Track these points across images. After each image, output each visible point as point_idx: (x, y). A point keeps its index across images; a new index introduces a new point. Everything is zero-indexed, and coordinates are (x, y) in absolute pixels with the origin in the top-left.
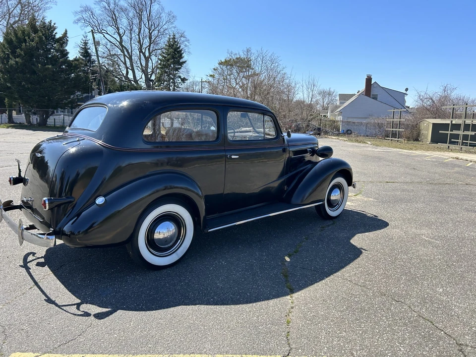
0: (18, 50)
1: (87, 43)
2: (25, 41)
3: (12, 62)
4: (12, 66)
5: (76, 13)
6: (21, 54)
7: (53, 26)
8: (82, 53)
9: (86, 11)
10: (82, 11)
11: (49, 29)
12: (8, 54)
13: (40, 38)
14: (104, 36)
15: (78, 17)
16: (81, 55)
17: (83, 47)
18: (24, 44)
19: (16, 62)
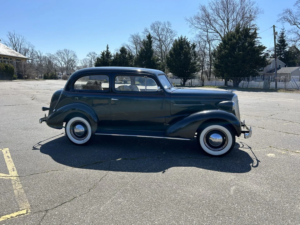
0: (227, 46)
1: (284, 33)
2: (231, 40)
3: (223, 52)
4: (223, 54)
5: (279, 15)
6: (228, 48)
7: (249, 28)
8: (279, 40)
9: (286, 12)
10: (284, 13)
11: (247, 30)
12: (222, 49)
13: (239, 37)
14: (297, 26)
15: (280, 18)
16: (278, 42)
17: (281, 36)
18: (230, 42)
19: (225, 52)
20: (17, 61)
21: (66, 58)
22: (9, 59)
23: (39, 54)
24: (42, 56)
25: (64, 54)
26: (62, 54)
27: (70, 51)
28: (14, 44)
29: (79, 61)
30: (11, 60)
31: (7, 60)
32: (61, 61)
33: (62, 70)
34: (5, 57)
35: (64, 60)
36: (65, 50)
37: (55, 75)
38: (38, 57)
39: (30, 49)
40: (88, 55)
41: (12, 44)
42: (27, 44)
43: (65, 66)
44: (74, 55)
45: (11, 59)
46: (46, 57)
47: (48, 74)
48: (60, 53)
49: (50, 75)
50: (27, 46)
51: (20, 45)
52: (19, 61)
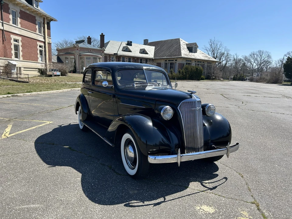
20: (208, 64)
21: (259, 59)
22: (202, 62)
23: (235, 57)
24: (238, 59)
25: (257, 55)
26: (255, 56)
27: (264, 52)
28: (213, 49)
29: (274, 62)
30: (203, 64)
31: (201, 63)
32: (253, 63)
33: (253, 71)
34: (199, 61)
35: (256, 62)
36: (260, 52)
37: (243, 76)
38: (234, 59)
39: (226, 53)
40: (285, 55)
41: (212, 49)
42: (223, 49)
43: (257, 67)
44: (269, 56)
45: (203, 62)
46: (241, 59)
47: (237, 75)
48: (254, 54)
49: (239, 76)
50: (223, 50)
51: (217, 50)
52: (209, 64)
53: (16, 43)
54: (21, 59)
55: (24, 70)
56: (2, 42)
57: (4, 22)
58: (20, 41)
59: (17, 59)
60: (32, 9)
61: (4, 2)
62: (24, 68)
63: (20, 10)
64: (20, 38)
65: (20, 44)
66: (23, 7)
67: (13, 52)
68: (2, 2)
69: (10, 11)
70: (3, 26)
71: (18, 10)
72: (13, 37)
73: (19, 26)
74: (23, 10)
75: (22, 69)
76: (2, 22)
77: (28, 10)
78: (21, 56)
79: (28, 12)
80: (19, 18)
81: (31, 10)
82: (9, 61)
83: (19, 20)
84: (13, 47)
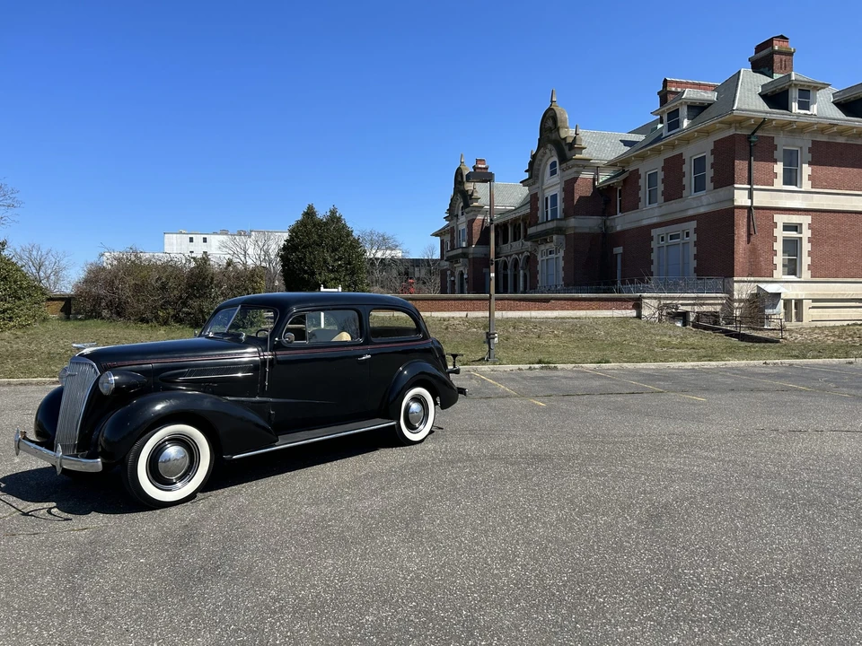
53: (793, 234)
54: (806, 274)
55: (813, 307)
56: (745, 238)
57: (755, 187)
58: (805, 228)
59: (792, 278)
60: (853, 128)
61: (758, 137)
62: (814, 300)
63: (814, 142)
64: (805, 220)
65: (806, 234)
66: (822, 130)
67: (779, 259)
68: (753, 139)
69: (778, 154)
70: (751, 197)
71: (803, 144)
72: (780, 219)
73: (806, 185)
74: (824, 139)
75: (807, 304)
76: (749, 187)
77: (841, 133)
78: (805, 267)
79: (841, 140)
80: (805, 167)
81: (849, 133)
82: (760, 285)
83: (806, 170)
84: (778, 246)
